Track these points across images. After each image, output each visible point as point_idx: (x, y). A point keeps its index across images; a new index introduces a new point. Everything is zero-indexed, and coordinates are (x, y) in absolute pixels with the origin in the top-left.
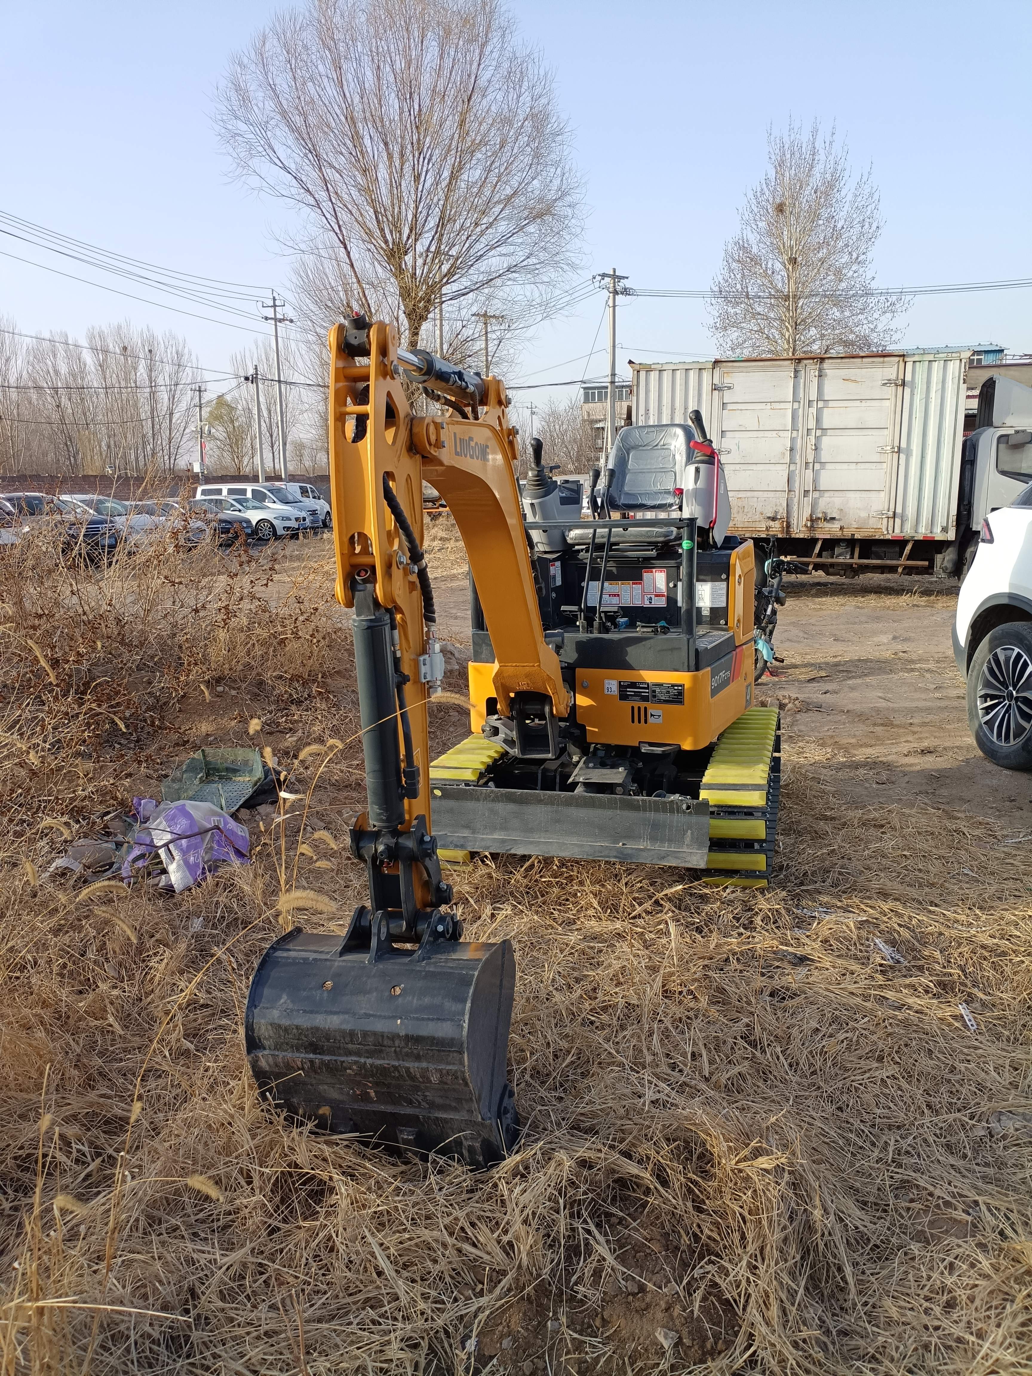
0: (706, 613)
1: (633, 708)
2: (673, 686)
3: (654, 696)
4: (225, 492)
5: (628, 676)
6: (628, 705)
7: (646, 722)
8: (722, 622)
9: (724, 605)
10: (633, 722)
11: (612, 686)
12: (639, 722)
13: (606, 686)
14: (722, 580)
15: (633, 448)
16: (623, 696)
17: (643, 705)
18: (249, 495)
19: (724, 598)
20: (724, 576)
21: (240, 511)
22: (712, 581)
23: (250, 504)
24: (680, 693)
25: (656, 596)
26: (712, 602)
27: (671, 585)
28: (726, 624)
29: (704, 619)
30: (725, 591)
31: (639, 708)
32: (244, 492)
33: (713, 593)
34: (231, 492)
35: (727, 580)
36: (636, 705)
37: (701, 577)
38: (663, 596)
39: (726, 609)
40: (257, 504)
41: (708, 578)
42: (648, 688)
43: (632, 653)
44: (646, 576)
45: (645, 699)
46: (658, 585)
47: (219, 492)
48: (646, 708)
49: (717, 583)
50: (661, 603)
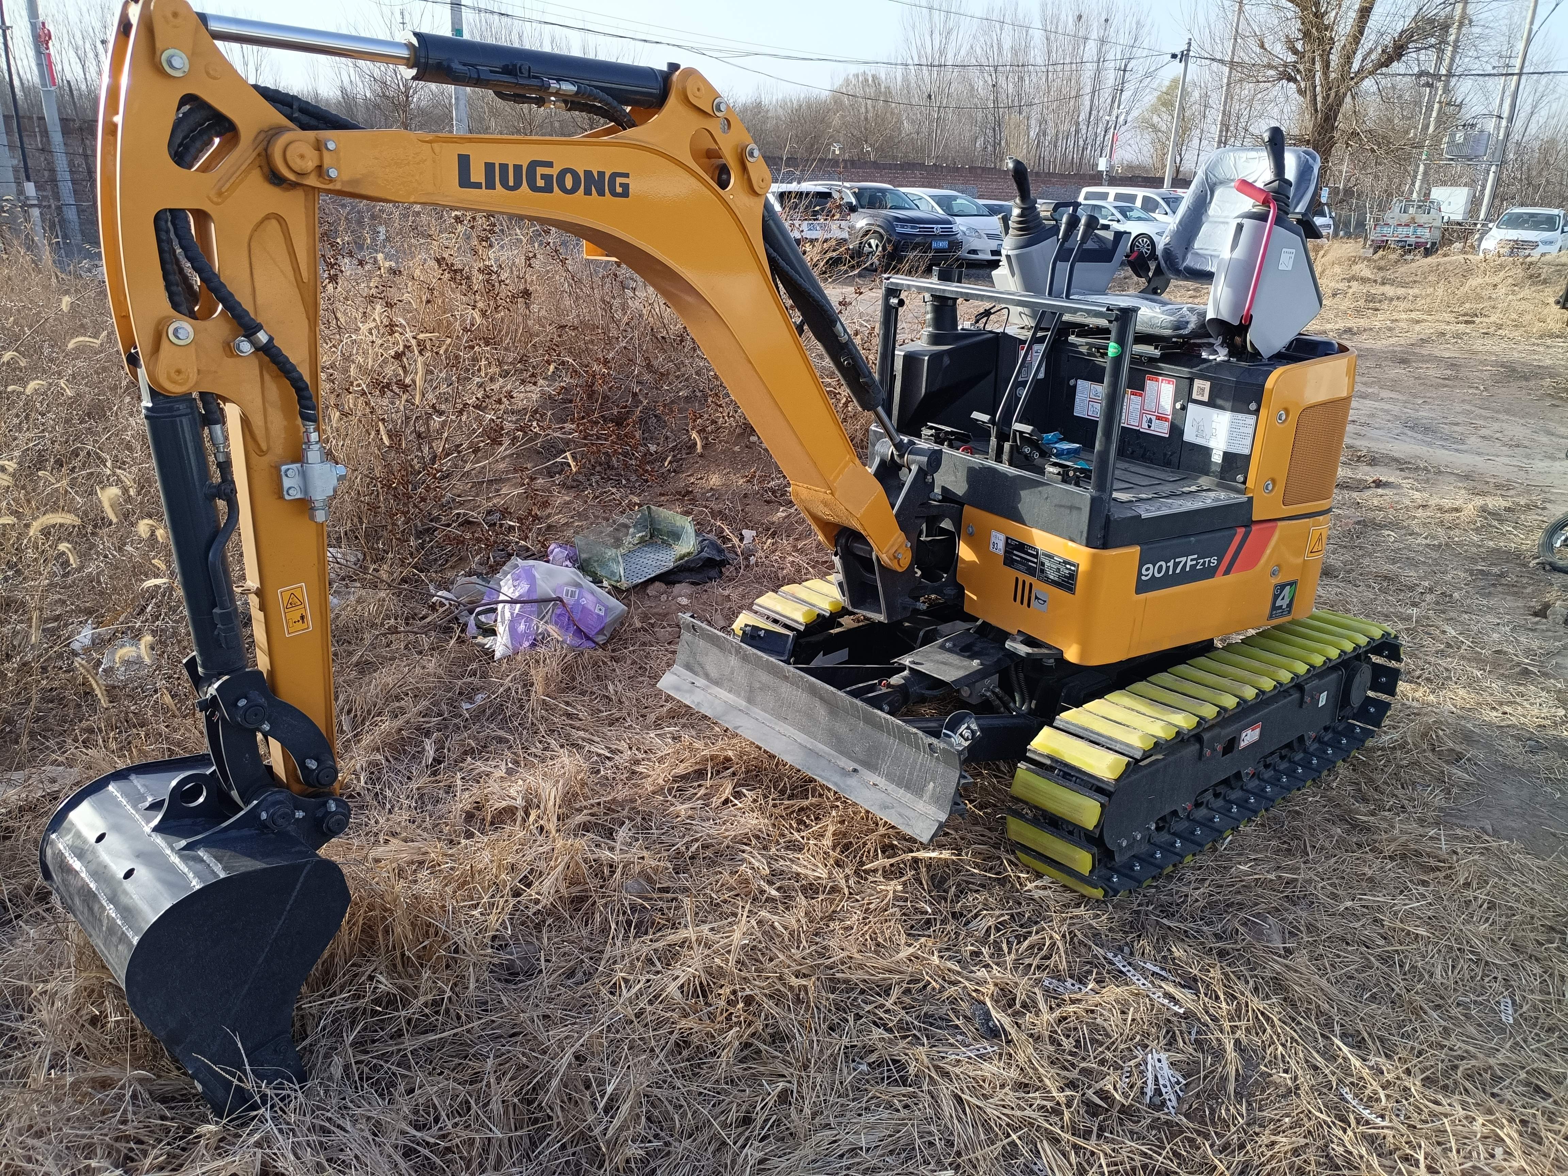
0: (1217, 458)
1: (1017, 579)
2: (1066, 562)
3: (1042, 571)
4: (1111, 198)
5: (1018, 531)
6: (1012, 573)
7: (1029, 606)
8: (1240, 478)
9: (1246, 452)
10: (1015, 600)
11: (998, 541)
12: (1022, 603)
13: (993, 540)
14: (1249, 412)
15: (1221, 183)
16: (1009, 561)
17: (1029, 579)
18: (1139, 203)
19: (1248, 442)
20: (1253, 406)
21: (1118, 221)
22: (1234, 410)
23: (1135, 214)
24: (1072, 576)
25: (1158, 418)
26: (1229, 444)
27: (1178, 406)
28: (1244, 483)
29: (1213, 468)
30: (1251, 431)
31: (1024, 582)
32: (1132, 198)
33: (1233, 428)
34: (1118, 197)
35: (1257, 412)
36: (1022, 576)
37: (1219, 402)
38: (1166, 420)
39: (1248, 458)
40: (1143, 215)
41: (1228, 405)
42: (1036, 556)
43: (1028, 500)
44: (1149, 384)
45: (1031, 572)
46: (1162, 403)
47: (1104, 196)
48: (1031, 585)
49: (1240, 416)
50: (1162, 429)
